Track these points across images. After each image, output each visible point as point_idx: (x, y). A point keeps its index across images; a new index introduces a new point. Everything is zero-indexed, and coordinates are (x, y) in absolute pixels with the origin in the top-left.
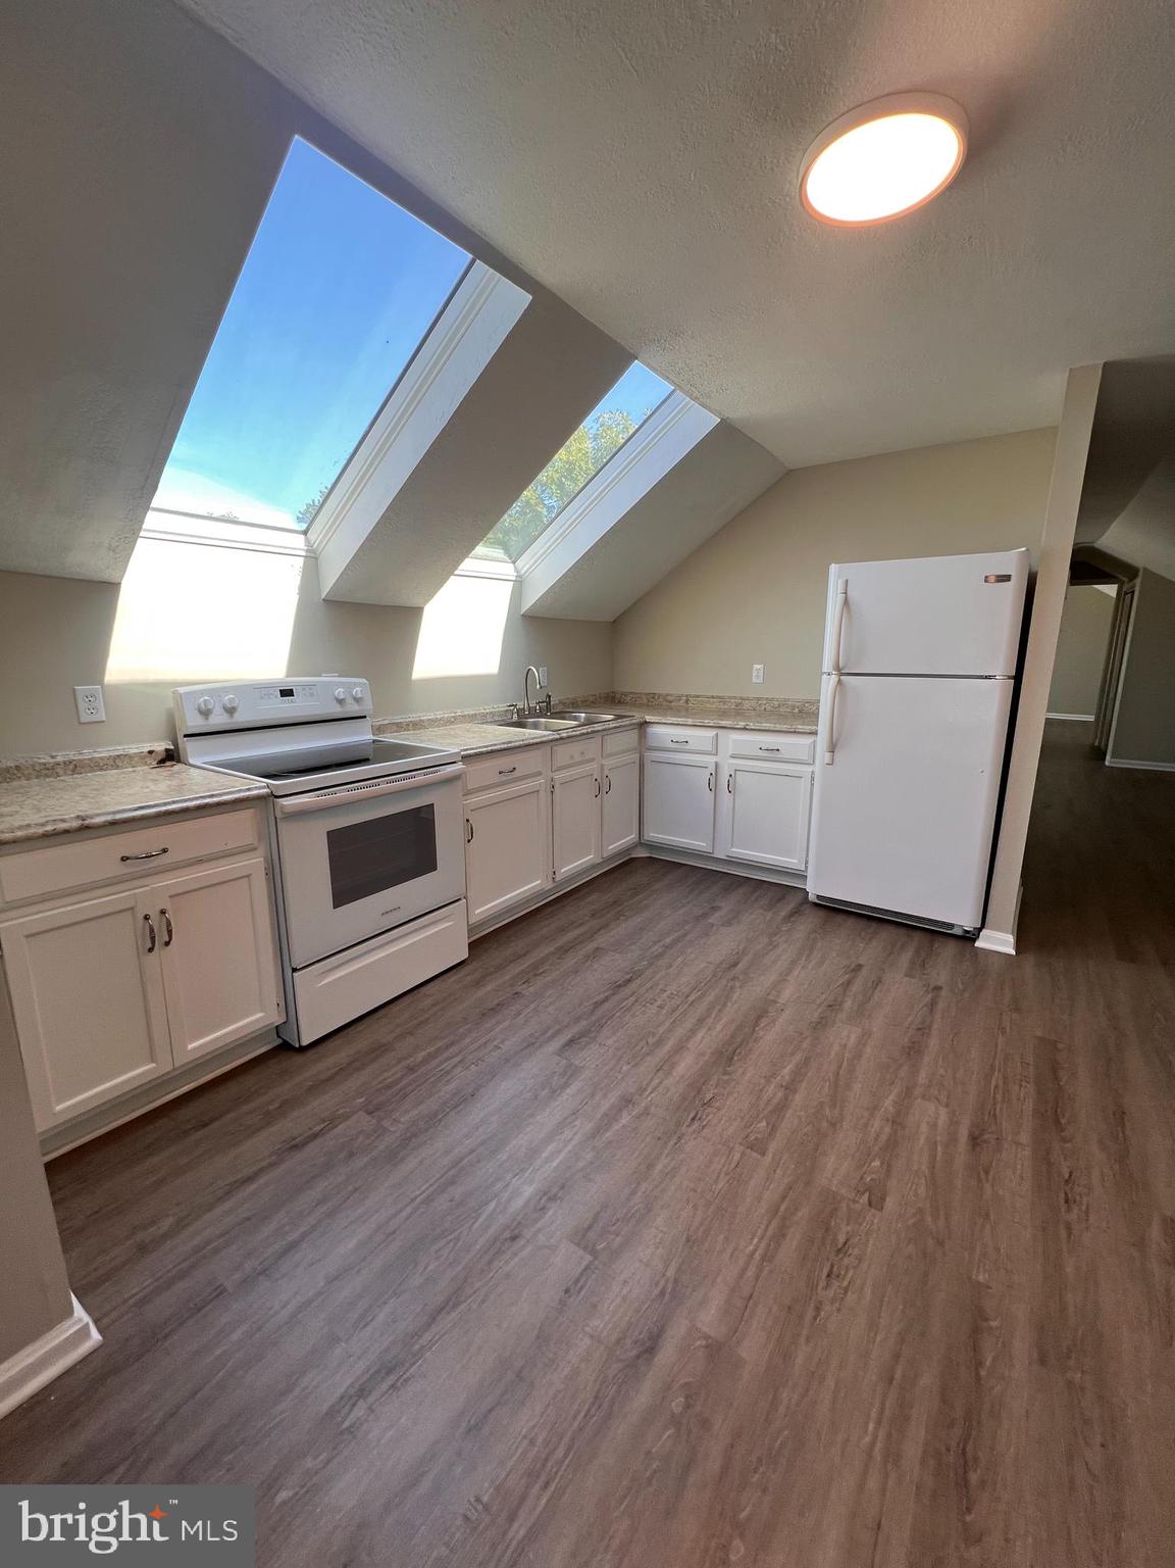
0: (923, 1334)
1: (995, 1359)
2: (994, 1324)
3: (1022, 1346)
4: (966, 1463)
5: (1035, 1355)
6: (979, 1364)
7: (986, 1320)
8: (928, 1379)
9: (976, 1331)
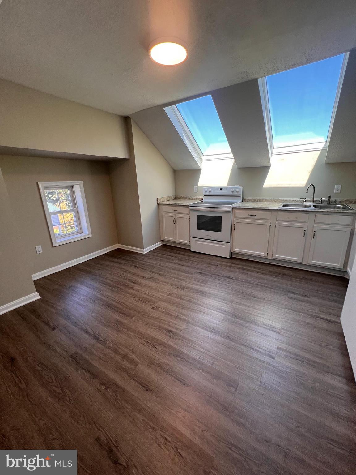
0: (127, 308)
1: (120, 315)
2: (125, 317)
3: (121, 319)
4: (109, 307)
5: (119, 320)
6: (120, 313)
7: (126, 316)
8: (120, 306)
9: (125, 314)
